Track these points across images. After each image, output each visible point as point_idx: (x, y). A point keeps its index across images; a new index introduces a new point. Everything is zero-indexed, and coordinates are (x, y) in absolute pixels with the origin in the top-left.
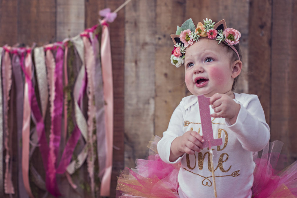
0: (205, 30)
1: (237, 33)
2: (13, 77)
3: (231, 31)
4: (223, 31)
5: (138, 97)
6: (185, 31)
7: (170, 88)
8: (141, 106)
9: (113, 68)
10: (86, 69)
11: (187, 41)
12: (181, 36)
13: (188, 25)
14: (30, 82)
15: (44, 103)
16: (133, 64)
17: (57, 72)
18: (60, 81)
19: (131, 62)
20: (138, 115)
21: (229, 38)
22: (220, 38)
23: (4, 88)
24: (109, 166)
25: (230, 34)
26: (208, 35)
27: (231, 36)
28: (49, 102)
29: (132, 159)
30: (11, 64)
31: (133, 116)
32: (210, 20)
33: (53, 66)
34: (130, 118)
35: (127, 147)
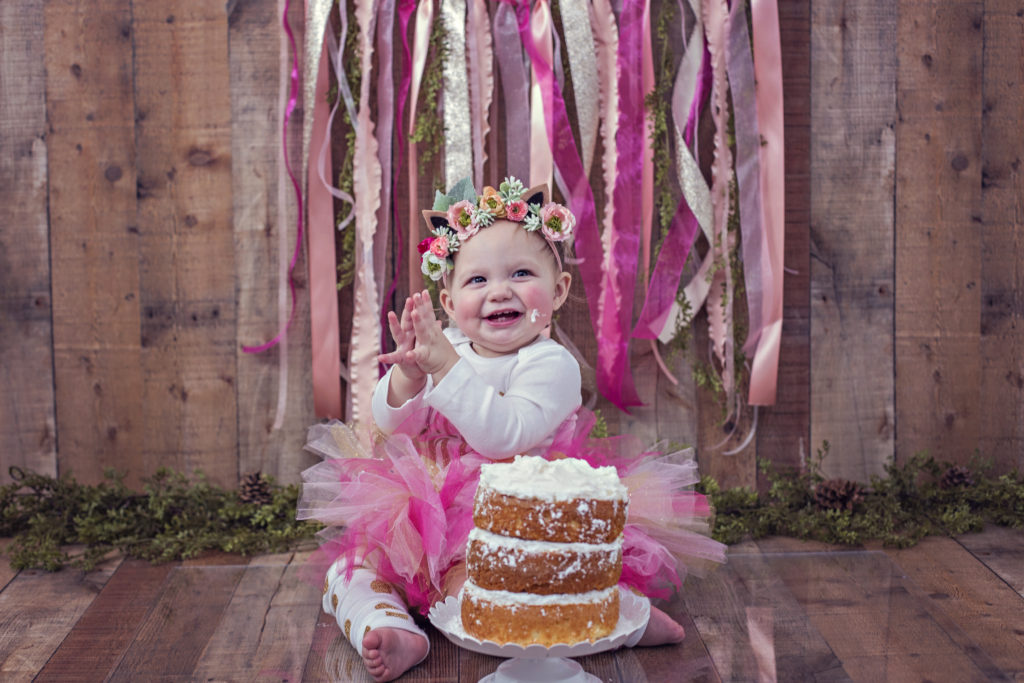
0: (503, 200)
1: (569, 218)
2: (497, 70)
3: (557, 211)
4: (541, 206)
5: (850, 125)
6: (458, 205)
7: (938, 97)
8: (858, 150)
9: (784, 43)
10: (706, 43)
11: (464, 226)
12: (450, 216)
13: (463, 191)
14: (548, 80)
15: (587, 142)
16: (836, 29)
17: (623, 53)
18: (633, 80)
19: (829, 22)
20: (849, 175)
21: (549, 225)
22: (533, 223)
23: (476, 100)
24: (773, 320)
25: (555, 218)
26: (509, 212)
27: (555, 222)
28: (600, 139)
29: (831, 302)
30: (491, 31)
31: (833, 178)
32: (518, 181)
33: (612, 35)
34: (827, 184)
35: (819, 268)
